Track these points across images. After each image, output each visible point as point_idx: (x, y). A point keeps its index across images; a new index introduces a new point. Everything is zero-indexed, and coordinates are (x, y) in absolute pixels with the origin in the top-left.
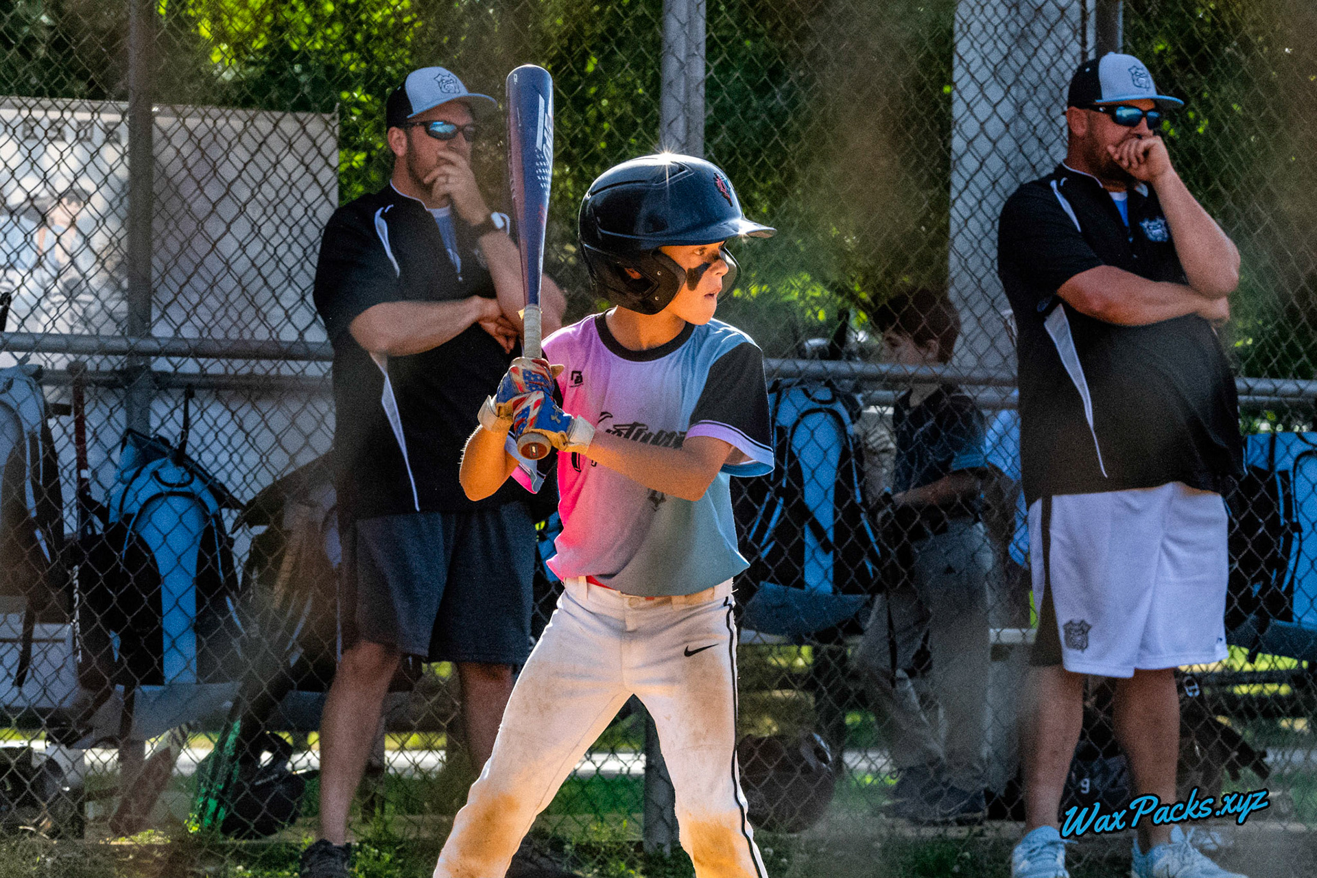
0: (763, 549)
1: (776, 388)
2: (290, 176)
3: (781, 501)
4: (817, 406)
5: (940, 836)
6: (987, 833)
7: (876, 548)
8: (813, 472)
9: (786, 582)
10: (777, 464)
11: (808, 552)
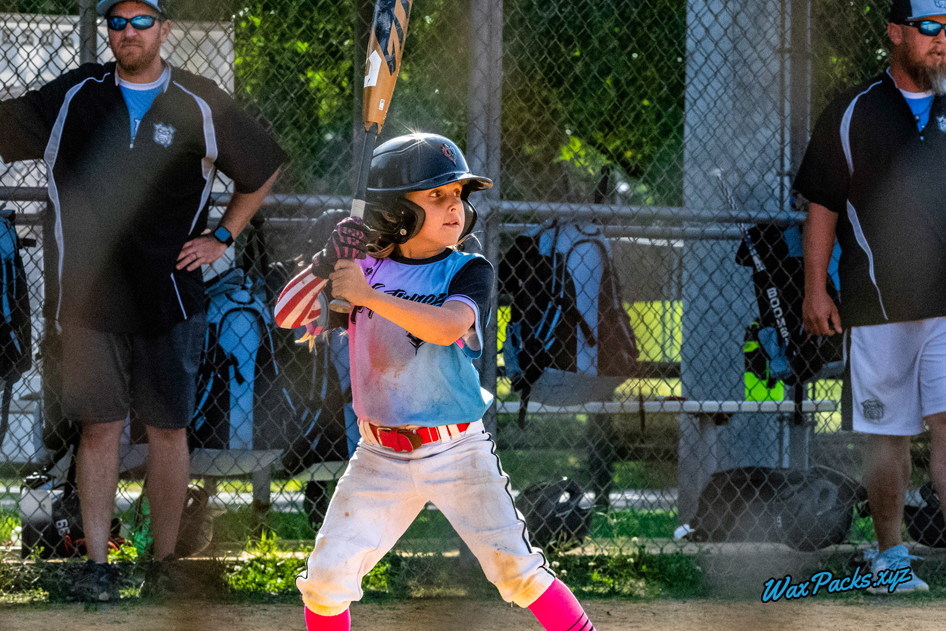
0: (546, 343)
1: (555, 224)
2: (198, 69)
3: (560, 307)
4: (586, 238)
5: (677, 553)
6: (712, 551)
7: (630, 341)
8: (583, 287)
9: (563, 368)
10: (557, 281)
11: (579, 346)
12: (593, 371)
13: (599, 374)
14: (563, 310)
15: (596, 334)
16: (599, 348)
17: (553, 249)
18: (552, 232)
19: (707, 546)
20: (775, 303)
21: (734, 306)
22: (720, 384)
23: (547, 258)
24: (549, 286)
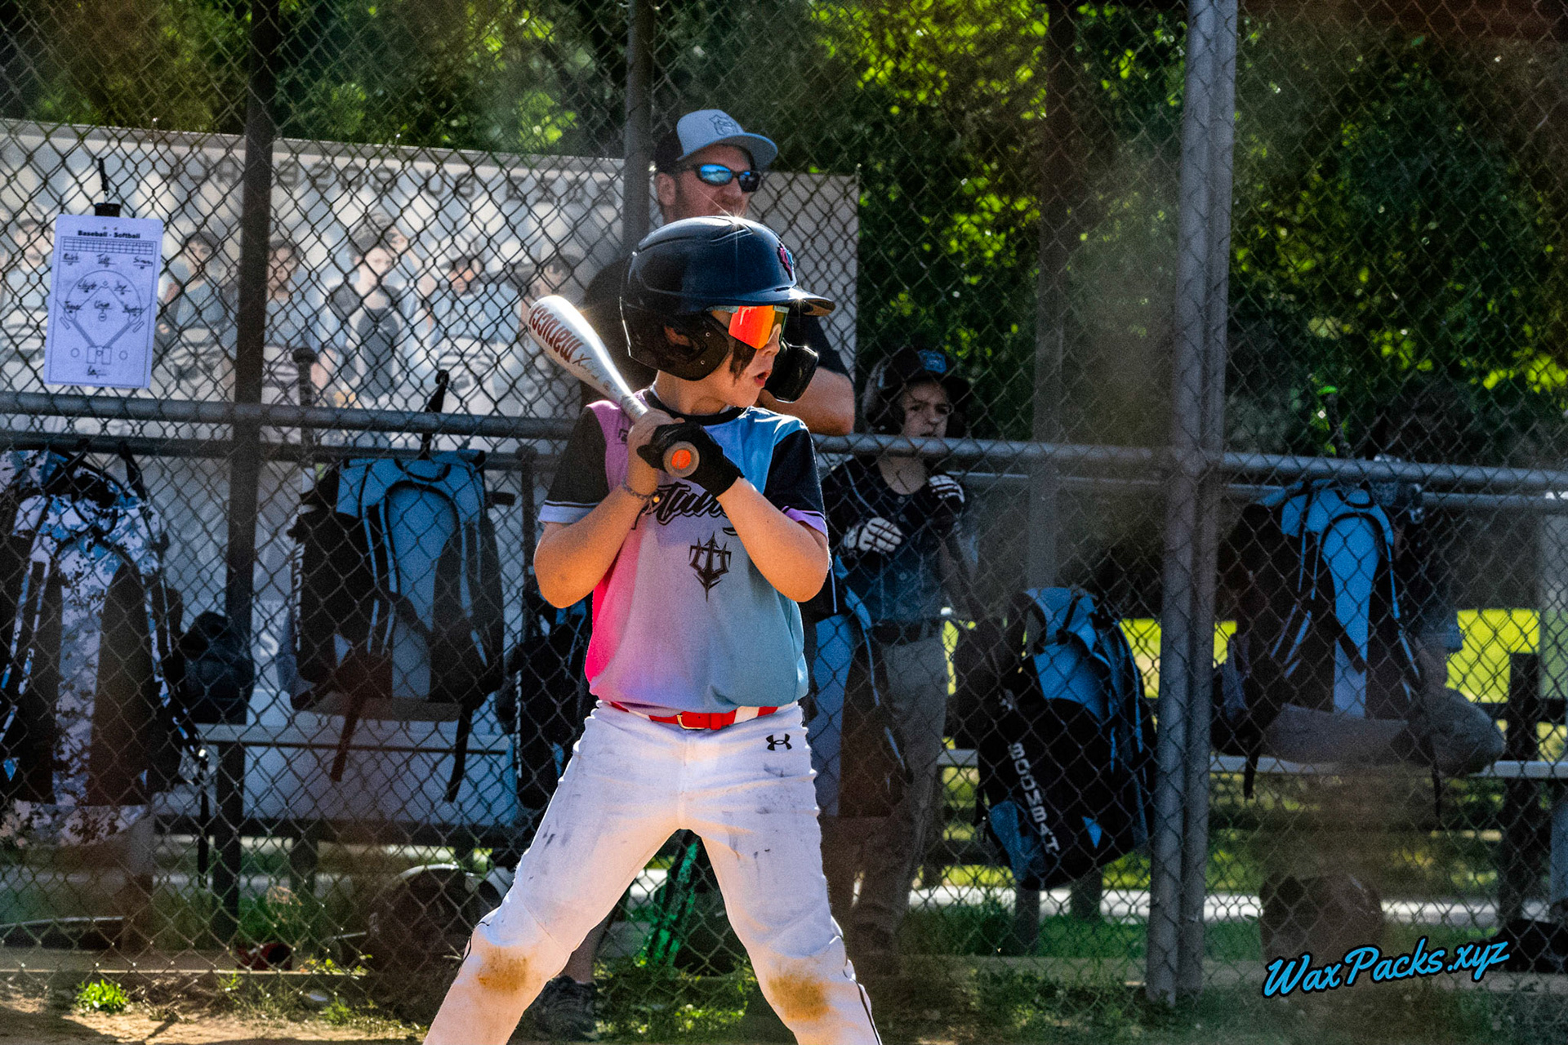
0: (1286, 667)
7: (1414, 668)
9: (1312, 705)
10: (1305, 574)
11: (1338, 673)
12: (1359, 711)
13: (1368, 716)
14: (1315, 617)
15: (1364, 654)
16: (1369, 676)
17: (1302, 527)
18: (1300, 501)
23: (1291, 538)
24: (1293, 580)
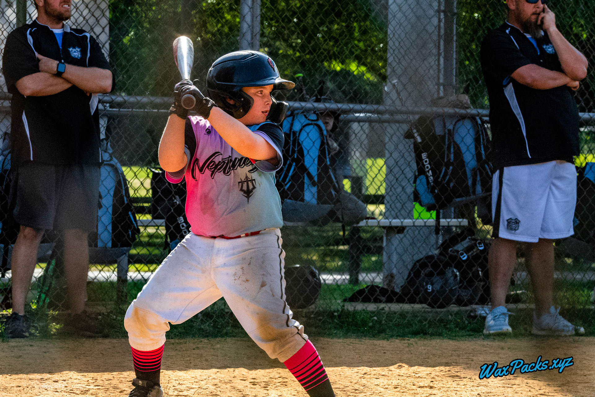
0: (286, 184)
3: (294, 164)
4: (310, 122)
5: (364, 310)
6: (385, 309)
7: (336, 184)
8: (308, 152)
9: (296, 199)
10: (292, 148)
16: (318, 188)
18: (290, 119)
19: (382, 306)
20: (426, 161)
21: (399, 164)
22: (391, 209)
24: (288, 151)
